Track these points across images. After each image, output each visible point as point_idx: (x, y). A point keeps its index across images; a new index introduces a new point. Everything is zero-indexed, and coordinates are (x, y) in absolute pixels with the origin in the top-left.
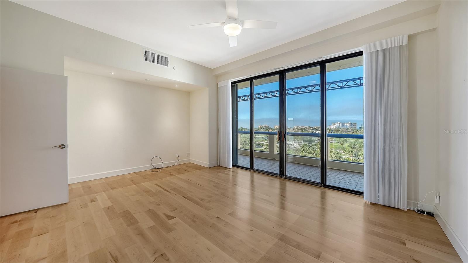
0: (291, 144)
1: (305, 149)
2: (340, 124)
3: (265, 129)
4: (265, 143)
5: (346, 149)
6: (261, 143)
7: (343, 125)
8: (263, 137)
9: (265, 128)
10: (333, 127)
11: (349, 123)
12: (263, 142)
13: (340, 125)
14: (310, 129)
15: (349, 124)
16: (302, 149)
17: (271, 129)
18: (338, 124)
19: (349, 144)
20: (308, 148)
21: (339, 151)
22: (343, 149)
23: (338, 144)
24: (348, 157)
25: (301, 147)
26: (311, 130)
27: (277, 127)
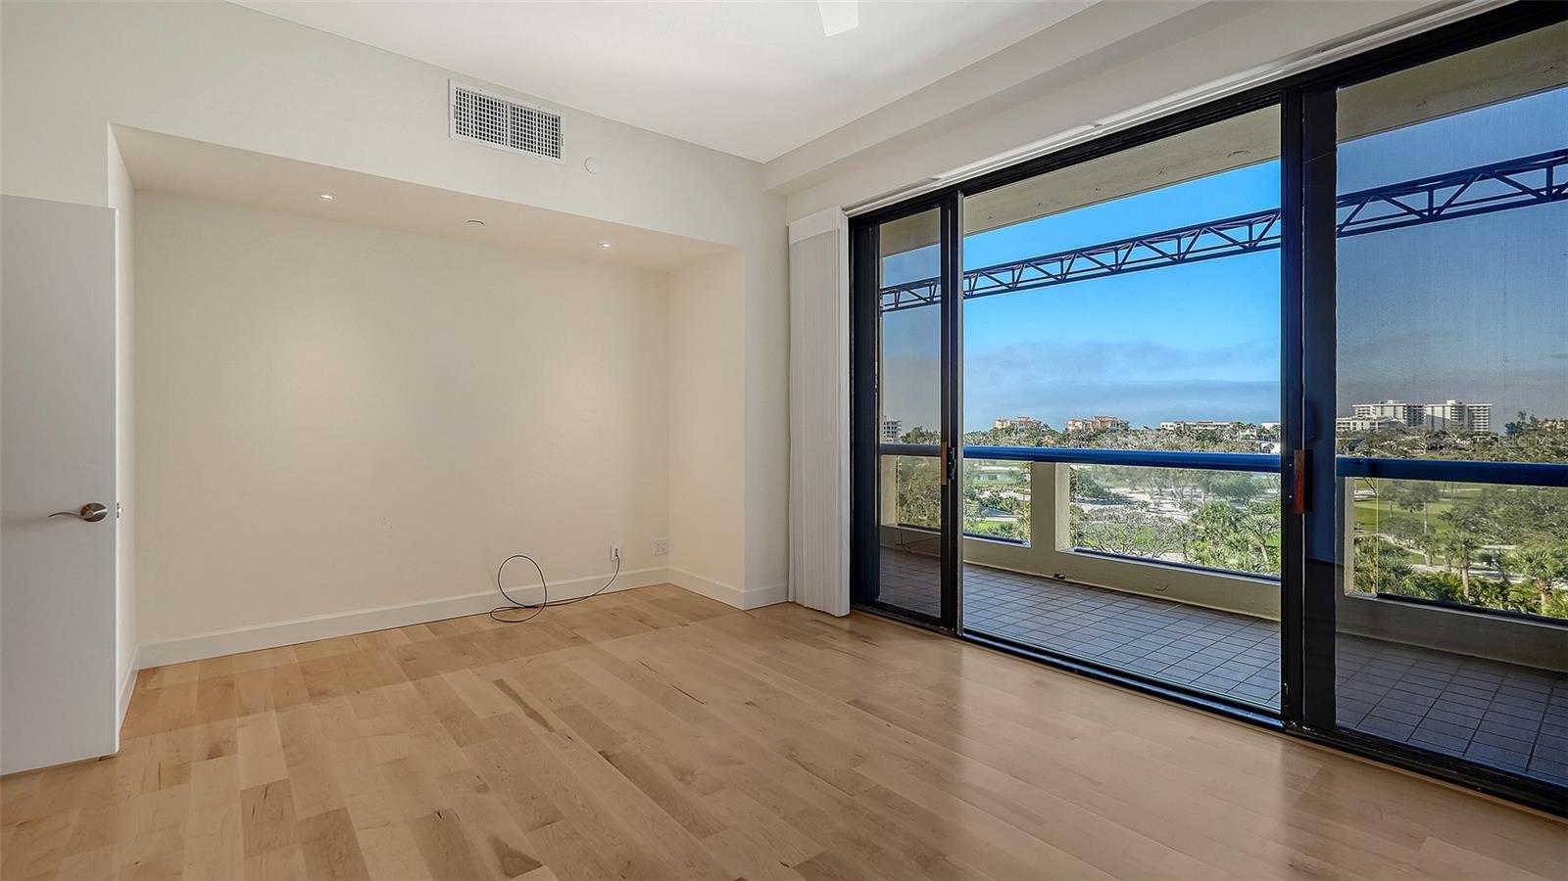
0: (1145, 504)
1: (1216, 525)
2: (1400, 410)
3: (1023, 434)
4: (1020, 497)
5: (1432, 528)
6: (1003, 495)
7: (1414, 415)
8: (1014, 469)
9: (1022, 431)
10: (1359, 423)
11: (1450, 402)
12: (1012, 494)
13: (1400, 415)
14: (1241, 434)
15: (1448, 409)
16: (1201, 527)
17: (1053, 433)
18: (1389, 412)
19: (1447, 508)
20: (1232, 523)
21: (1391, 539)
22: (1413, 529)
23: (1386, 507)
24: (1443, 568)
25: (1194, 516)
26: (1246, 438)
27: (1078, 424)
